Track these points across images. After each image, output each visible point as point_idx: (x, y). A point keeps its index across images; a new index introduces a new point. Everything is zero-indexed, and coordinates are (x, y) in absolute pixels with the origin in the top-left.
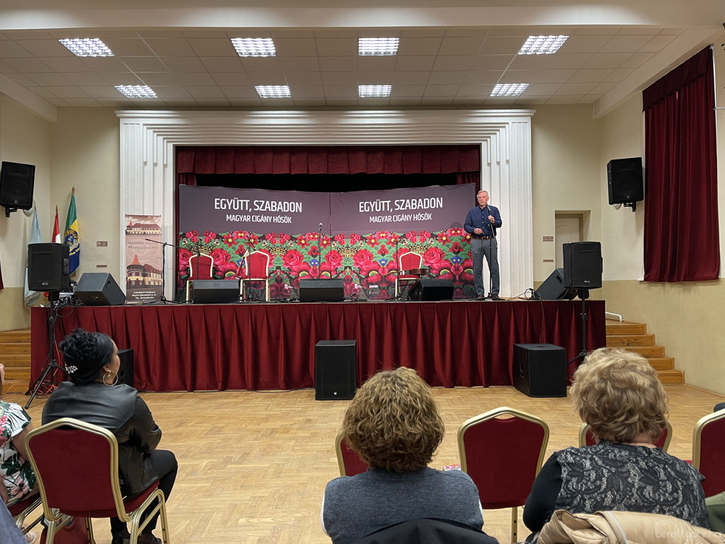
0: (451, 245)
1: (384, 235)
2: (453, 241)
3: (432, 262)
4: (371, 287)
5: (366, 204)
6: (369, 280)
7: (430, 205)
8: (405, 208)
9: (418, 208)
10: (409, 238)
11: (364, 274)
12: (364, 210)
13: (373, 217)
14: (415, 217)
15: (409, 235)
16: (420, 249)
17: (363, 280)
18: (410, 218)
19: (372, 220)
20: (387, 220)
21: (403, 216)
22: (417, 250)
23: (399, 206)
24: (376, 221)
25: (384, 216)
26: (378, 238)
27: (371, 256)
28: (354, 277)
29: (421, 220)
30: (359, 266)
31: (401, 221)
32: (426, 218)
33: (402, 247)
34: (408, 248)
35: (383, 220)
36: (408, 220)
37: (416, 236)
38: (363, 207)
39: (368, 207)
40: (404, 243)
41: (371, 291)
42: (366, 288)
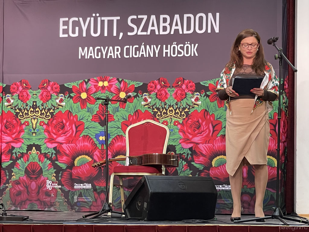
1: (106, 84)
3: (196, 139)
4: (77, 186)
5: (73, 22)
6: (75, 174)
7: (195, 28)
8: (147, 31)
9: (172, 33)
10: (153, 92)
11: (65, 161)
12: (68, 33)
13: (86, 48)
14: (167, 51)
15: (153, 85)
16: (173, 114)
17: (62, 173)
18: (157, 52)
19: (83, 55)
20: (112, 54)
21: (143, 47)
22: (168, 117)
23: (135, 27)
24: (91, 56)
25: (107, 48)
26: (94, 90)
27: (80, 126)
28: (46, 166)
29: (177, 55)
30: (55, 145)
31: (140, 56)
32: (187, 53)
33: (140, 109)
34: (151, 111)
35: (104, 53)
36: (152, 55)
37: (166, 87)
38: (66, 27)
39: (77, 28)
40: (143, 100)
41: (78, 194)
42: (67, 188)
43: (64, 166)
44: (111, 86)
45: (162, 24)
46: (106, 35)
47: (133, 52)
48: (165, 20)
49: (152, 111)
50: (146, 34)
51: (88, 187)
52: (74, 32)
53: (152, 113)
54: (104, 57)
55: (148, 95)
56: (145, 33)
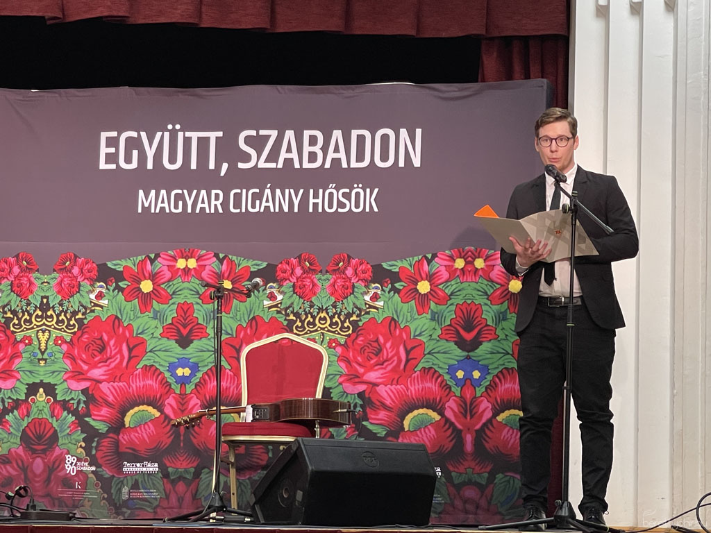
0: (449, 314)
1: (192, 263)
2: (458, 300)
3: (373, 376)
4: (128, 468)
5: (128, 139)
6: (125, 442)
7: (373, 157)
8: (277, 162)
9: (327, 165)
10: (288, 281)
11: (106, 417)
12: (116, 162)
13: (153, 193)
14: (316, 201)
15: (288, 268)
16: (327, 325)
17: (97, 441)
18: (296, 202)
19: (146, 205)
20: (206, 205)
21: (268, 191)
22: (316, 330)
23: (253, 153)
24: (162, 209)
25: (195, 192)
26: (168, 275)
27: (137, 347)
28: (66, 427)
29: (337, 209)
30: (85, 384)
31: (262, 210)
32: (357, 206)
33: (261, 315)
34: (282, 320)
35: (190, 203)
36: (286, 209)
37: (314, 272)
38: (112, 150)
39: (135, 153)
40: (267, 297)
41: (130, 485)
42: (108, 472)
43: (101, 427)
44: (202, 267)
45: (307, 149)
46: (194, 166)
47: (248, 202)
48: (313, 141)
49: (285, 320)
50: (275, 167)
51: (151, 469)
52: (128, 160)
53: (285, 323)
54: (189, 211)
55: (277, 287)
56: (273, 165)
